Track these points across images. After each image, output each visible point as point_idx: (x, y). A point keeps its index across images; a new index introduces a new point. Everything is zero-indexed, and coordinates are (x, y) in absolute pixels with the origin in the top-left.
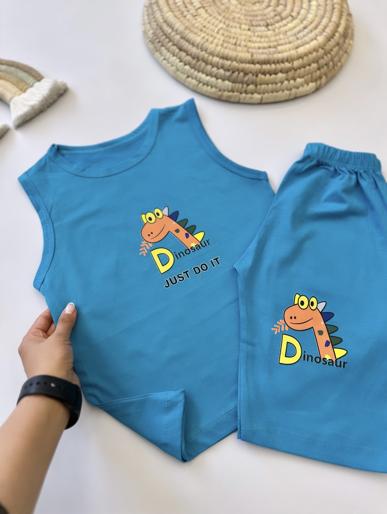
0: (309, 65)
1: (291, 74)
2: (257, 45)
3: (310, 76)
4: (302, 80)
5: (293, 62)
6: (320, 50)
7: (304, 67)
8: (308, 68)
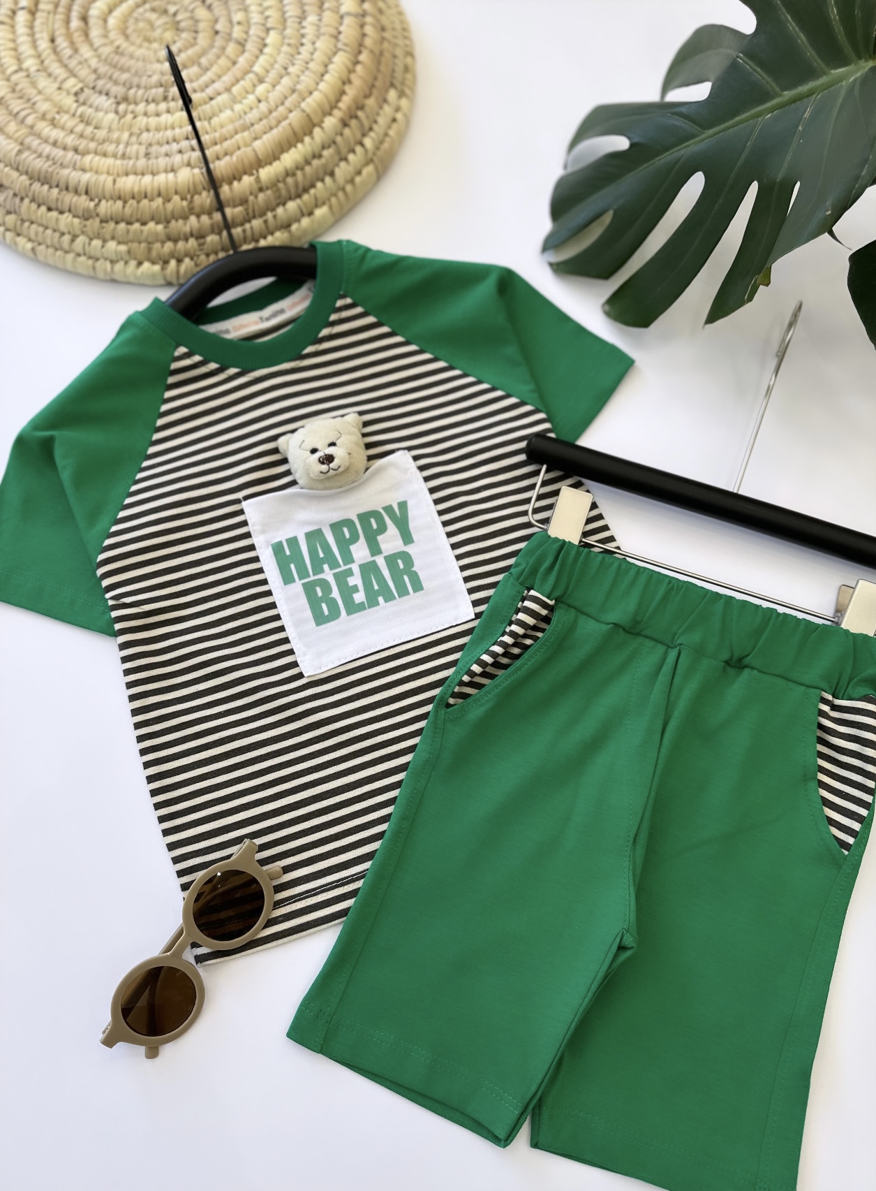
0: (144, 224)
1: (94, 224)
2: (55, 134)
3: (143, 245)
4: (123, 248)
5: (100, 201)
6: (176, 198)
7: (129, 223)
8: (137, 226)
